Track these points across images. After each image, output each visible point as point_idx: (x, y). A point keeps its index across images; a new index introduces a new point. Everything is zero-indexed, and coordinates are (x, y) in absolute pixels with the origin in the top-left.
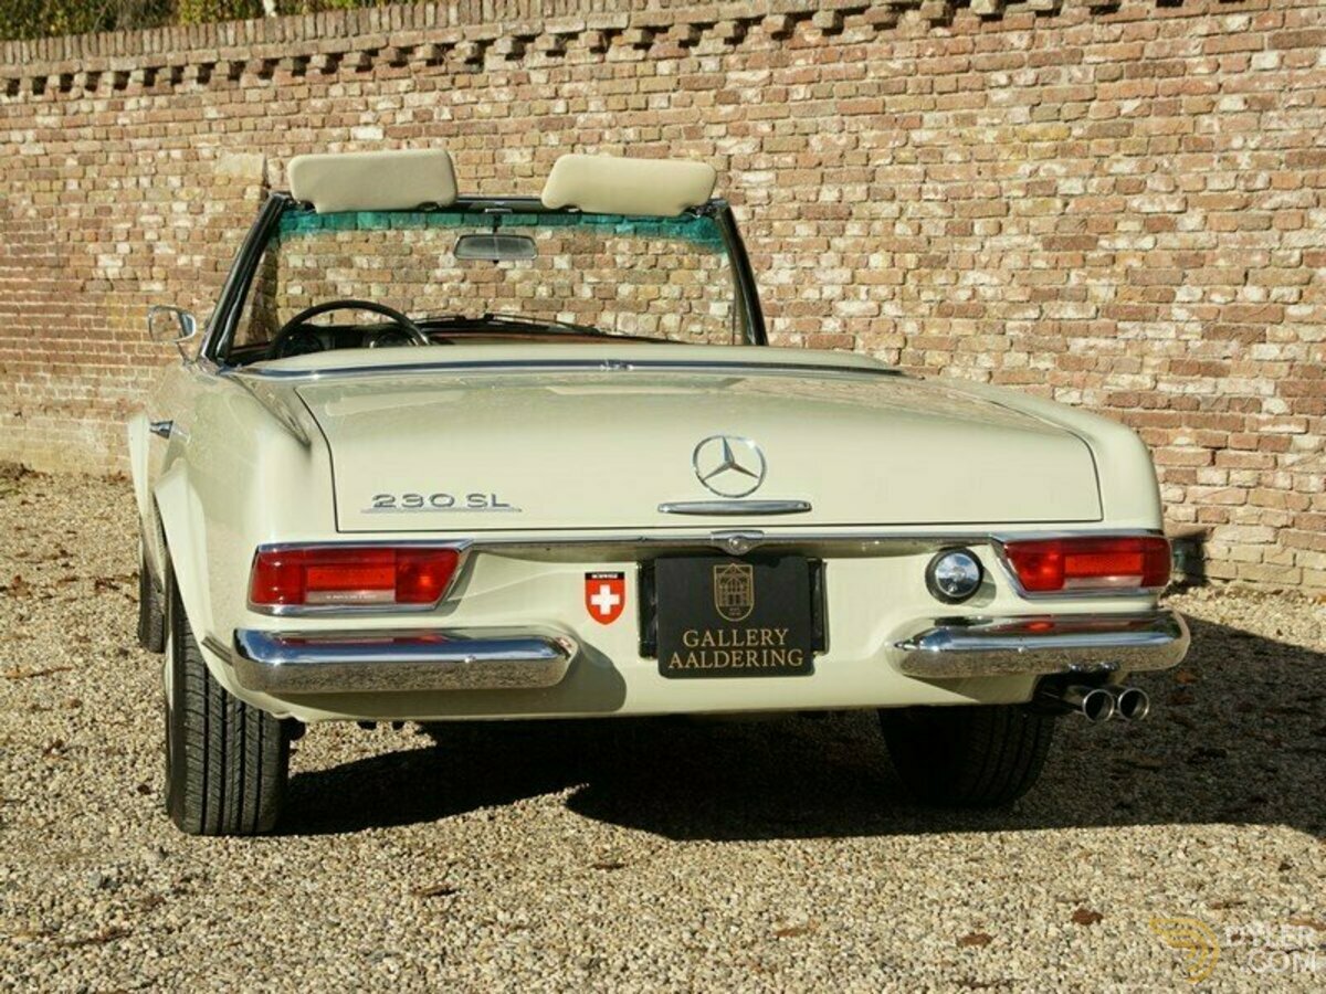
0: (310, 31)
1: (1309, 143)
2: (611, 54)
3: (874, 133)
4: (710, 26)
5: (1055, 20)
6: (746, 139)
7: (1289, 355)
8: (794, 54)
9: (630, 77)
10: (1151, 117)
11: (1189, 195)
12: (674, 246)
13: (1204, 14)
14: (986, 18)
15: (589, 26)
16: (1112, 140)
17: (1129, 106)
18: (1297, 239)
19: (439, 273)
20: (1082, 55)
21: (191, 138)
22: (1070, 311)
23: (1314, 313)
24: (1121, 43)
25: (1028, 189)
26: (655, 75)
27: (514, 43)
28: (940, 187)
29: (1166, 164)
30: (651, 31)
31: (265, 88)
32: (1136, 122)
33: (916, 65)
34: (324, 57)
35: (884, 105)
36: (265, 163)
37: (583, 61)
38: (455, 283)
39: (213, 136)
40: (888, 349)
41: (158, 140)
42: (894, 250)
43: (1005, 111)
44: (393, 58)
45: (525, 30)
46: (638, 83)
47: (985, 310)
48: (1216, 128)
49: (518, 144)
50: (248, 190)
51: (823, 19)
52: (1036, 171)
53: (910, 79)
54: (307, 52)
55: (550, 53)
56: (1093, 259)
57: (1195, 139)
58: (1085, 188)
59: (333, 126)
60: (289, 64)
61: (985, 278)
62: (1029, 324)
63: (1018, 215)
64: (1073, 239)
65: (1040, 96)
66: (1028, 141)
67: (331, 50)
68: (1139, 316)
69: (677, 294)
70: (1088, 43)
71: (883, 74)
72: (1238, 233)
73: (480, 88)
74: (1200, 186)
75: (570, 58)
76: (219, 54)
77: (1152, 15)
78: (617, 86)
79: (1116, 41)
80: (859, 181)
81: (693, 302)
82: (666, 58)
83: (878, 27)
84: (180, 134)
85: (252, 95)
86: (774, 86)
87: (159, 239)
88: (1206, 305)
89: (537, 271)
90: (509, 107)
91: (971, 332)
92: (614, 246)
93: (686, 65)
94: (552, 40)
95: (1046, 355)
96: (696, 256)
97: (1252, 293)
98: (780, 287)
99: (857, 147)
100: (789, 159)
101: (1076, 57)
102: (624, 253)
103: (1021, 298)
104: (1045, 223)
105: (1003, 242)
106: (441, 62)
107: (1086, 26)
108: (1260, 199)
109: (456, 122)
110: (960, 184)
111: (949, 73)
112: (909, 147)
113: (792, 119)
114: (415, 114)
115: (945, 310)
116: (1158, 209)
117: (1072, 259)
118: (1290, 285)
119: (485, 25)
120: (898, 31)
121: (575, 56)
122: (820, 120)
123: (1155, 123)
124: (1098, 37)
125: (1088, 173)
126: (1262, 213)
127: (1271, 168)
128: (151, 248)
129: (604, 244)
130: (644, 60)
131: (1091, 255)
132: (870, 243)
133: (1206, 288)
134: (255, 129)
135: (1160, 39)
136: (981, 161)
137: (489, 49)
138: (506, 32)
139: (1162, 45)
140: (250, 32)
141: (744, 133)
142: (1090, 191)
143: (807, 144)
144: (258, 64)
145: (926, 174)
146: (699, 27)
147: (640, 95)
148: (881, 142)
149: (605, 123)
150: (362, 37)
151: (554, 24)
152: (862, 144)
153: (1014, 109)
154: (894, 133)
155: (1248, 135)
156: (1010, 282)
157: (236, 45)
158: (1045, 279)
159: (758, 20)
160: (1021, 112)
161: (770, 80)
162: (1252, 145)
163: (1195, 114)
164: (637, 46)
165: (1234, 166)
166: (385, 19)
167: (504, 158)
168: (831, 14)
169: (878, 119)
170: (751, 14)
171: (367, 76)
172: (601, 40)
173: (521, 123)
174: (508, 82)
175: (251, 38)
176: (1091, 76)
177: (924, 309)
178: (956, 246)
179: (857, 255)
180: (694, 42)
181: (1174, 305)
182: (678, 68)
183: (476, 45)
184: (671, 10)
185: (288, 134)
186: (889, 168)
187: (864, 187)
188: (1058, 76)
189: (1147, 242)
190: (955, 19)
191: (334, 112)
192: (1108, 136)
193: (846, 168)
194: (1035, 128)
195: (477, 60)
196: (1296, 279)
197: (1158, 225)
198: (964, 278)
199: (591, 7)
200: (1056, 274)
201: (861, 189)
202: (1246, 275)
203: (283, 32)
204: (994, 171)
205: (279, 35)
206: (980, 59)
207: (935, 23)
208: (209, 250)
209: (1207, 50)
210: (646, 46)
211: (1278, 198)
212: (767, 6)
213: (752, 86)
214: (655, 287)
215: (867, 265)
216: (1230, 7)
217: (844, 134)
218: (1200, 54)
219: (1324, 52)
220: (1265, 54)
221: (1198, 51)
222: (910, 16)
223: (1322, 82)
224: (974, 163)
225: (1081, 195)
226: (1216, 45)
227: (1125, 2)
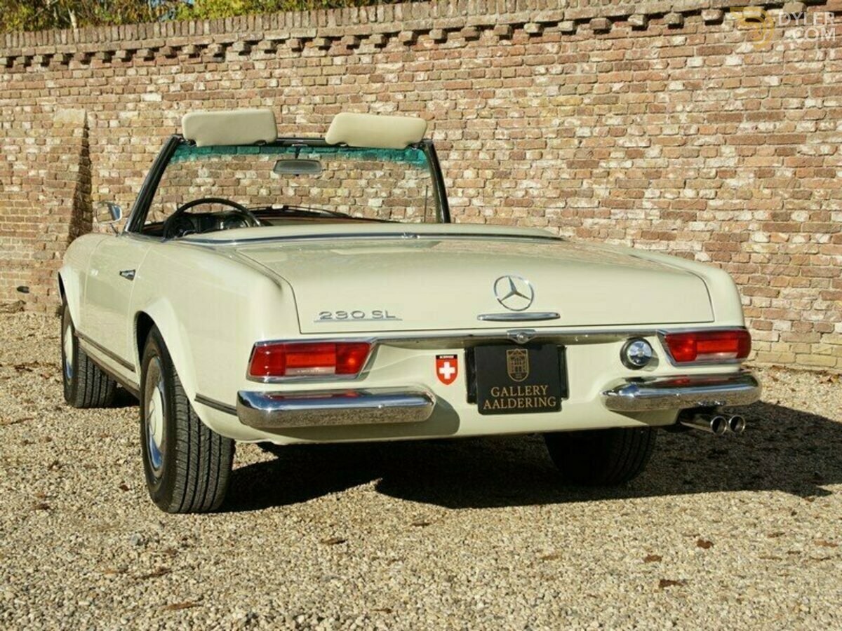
0: (115, 36)
1: (720, 109)
2: (305, 53)
3: (466, 100)
4: (367, 37)
5: (573, 37)
6: (388, 103)
7: (711, 228)
8: (417, 54)
9: (317, 66)
10: (630, 93)
11: (652, 138)
12: (345, 166)
13: (660, 35)
14: (532, 35)
15: (292, 35)
16: (607, 106)
17: (616, 87)
18: (714, 163)
19: (198, 181)
20: (589, 57)
21: (37, 99)
22: (583, 203)
23: (724, 204)
24: (612, 51)
25: (558, 133)
26: (332, 65)
27: (245, 45)
28: (506, 132)
29: (639, 120)
30: (330, 39)
31: (85, 69)
32: (621, 96)
33: (491, 62)
34: (124, 52)
35: (472, 84)
36: (86, 115)
37: (287, 56)
38: (209, 187)
39: (51, 98)
41: (15, 100)
42: (478, 169)
43: (544, 88)
44: (169, 52)
45: (252, 38)
46: (322, 70)
47: (533, 203)
48: (667, 100)
49: (247, 105)
50: (76, 131)
51: (436, 34)
52: (563, 123)
53: (487, 69)
54: (113, 48)
55: (267, 52)
56: (597, 174)
57: (655, 106)
58: (592, 133)
59: (130, 93)
60: (102, 56)
61: (533, 185)
62: (559, 210)
63: (552, 148)
64: (585, 162)
65: (565, 80)
66: (558, 106)
67: (129, 48)
68: (624, 206)
69: (346, 194)
70: (592, 50)
71: (471, 66)
72: (680, 159)
73: (223, 71)
74: (658, 132)
75: (279, 54)
76: (56, 49)
77: (630, 35)
78: (309, 71)
79: (609, 49)
80: (457, 128)
81: (357, 199)
82: (339, 55)
83: (468, 39)
84: (30, 97)
85: (77, 74)
86: (405, 73)
87: (17, 160)
88: (662, 199)
89: (259, 180)
90: (241, 83)
91: (525, 215)
93: (352, 60)
94: (269, 43)
95: (569, 228)
96: (359, 171)
97: (689, 193)
98: (410, 189)
99: (455, 108)
100: (415, 115)
101: (585, 58)
103: (554, 196)
104: (568, 153)
105: (543, 163)
106: (199, 55)
107: (591, 41)
108: (692, 140)
109: (208, 91)
110: (518, 130)
111: (511, 66)
112: (487, 108)
113: (416, 91)
114: (182, 87)
115: (509, 203)
116: (634, 145)
117: (584, 173)
118: (710, 188)
119: (227, 34)
120: (479, 42)
121: (283, 53)
122: (433, 92)
123: (631, 96)
124: (599, 47)
125: (593, 124)
126: (694, 148)
127: (699, 123)
128: (11, 165)
130: (326, 56)
131: (595, 171)
132: (463, 164)
133: (663, 190)
134: (79, 94)
135: (634, 49)
136: (530, 117)
137: (229, 48)
138: (239, 39)
139: (635, 52)
140: (76, 36)
141: (387, 100)
142: (594, 134)
143: (425, 107)
144: (82, 56)
145: (497, 124)
146: (360, 37)
147: (323, 77)
148: (471, 106)
149: (302, 93)
150: (149, 40)
151: (270, 34)
152: (459, 107)
153: (549, 87)
154: (479, 100)
155: (686, 104)
156: (547, 187)
157: (67, 44)
158: (569, 184)
159: (396, 34)
160: (553, 89)
161: (403, 69)
162: (688, 109)
163: (655, 92)
164: (321, 48)
165: (678, 121)
166: (163, 30)
168: (441, 31)
169: (468, 93)
170: (392, 30)
171: (151, 63)
172: (299, 44)
173: (248, 92)
174: (241, 68)
175: (77, 40)
176: (594, 69)
177: (496, 202)
178: (516, 166)
179: (456, 171)
180: (356, 46)
181: (644, 200)
182: (346, 61)
183: (221, 46)
184: (342, 27)
185: (100, 98)
186: (475, 121)
187: (460, 131)
188: (575, 69)
189: (628, 164)
190: (514, 36)
191: (130, 85)
192: (605, 104)
193: (449, 120)
194: (562, 98)
195: (221, 55)
196: (713, 185)
197: (634, 155)
198: (521, 184)
199: (293, 25)
200: (577, 182)
201: (458, 133)
202: (685, 183)
203: (98, 37)
204: (538, 123)
205: (95, 38)
206: (529, 58)
207: (502, 37)
208: (51, 167)
209: (661, 55)
210: (326, 48)
211: (703, 139)
212: (401, 26)
213: (392, 72)
214: (333, 190)
215: (462, 177)
216: (674, 31)
217: (448, 100)
218: (658, 58)
219: (728, 58)
220: (695, 58)
221: (656, 56)
222: (488, 33)
223: (728, 75)
224: (526, 118)
225: (589, 137)
226: (667, 53)
227: (614, 27)
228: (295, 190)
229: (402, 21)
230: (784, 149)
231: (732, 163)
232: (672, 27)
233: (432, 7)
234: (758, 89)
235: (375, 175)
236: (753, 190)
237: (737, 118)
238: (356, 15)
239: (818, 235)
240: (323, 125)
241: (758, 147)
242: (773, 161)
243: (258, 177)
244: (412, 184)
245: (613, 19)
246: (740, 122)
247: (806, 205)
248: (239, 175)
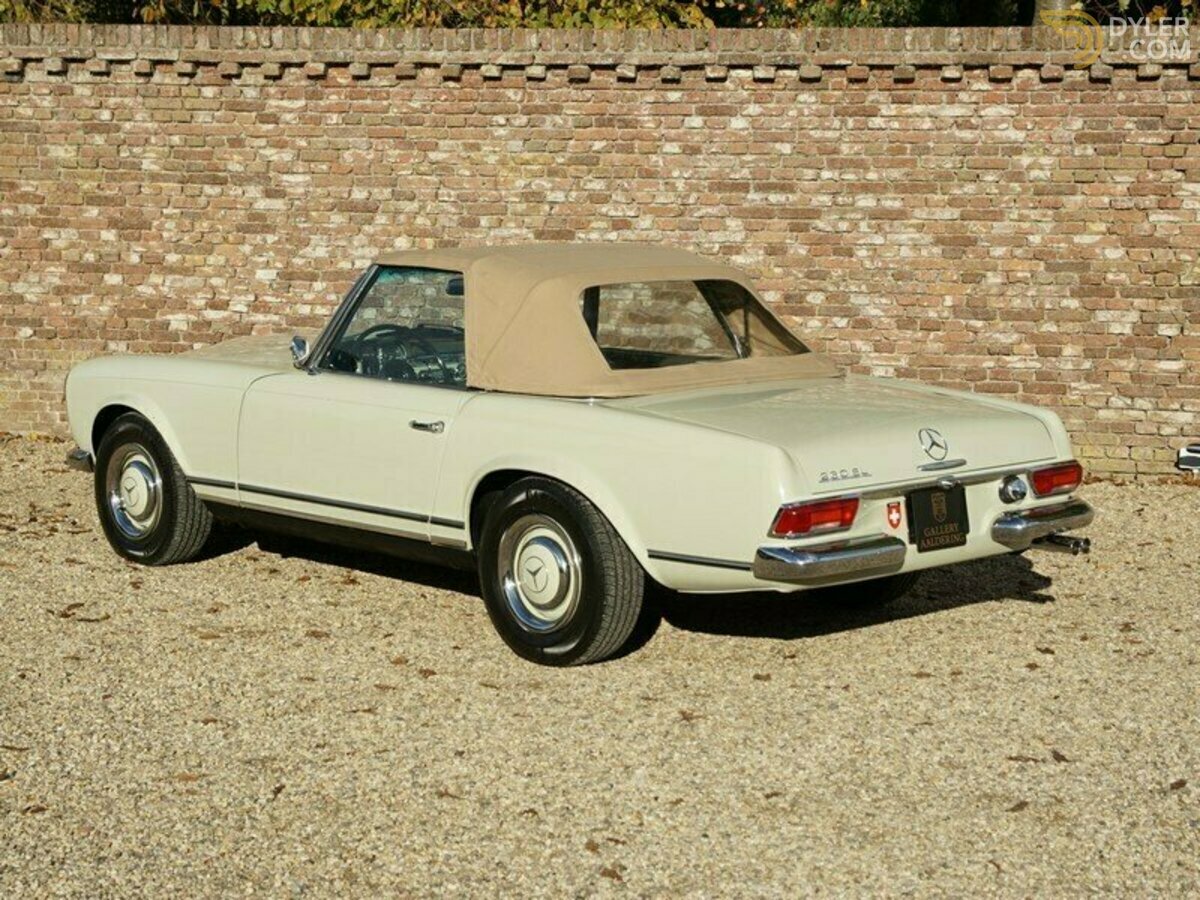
2: (157, 78)
3: (397, 152)
4: (256, 65)
5: (543, 84)
6: (285, 150)
8: (327, 91)
9: (175, 97)
10: (614, 153)
11: (642, 206)
13: (650, 89)
14: (489, 79)
15: (141, 56)
16: (585, 167)
17: (598, 145)
20: (563, 109)
24: (591, 103)
25: (523, 197)
26: (199, 97)
27: (61, 63)
28: (453, 193)
29: (626, 185)
30: (199, 64)
32: (601, 156)
33: (432, 106)
35: (405, 132)
37: (128, 81)
40: (412, 308)
42: (415, 236)
43: (504, 143)
45: (76, 54)
46: (183, 101)
48: (661, 163)
49: (63, 142)
51: (357, 69)
52: (529, 184)
53: (426, 115)
55: (95, 74)
57: (647, 170)
58: (566, 198)
63: (515, 214)
64: (558, 233)
65: (531, 134)
66: (522, 164)
69: (222, 262)
70: (567, 101)
71: (404, 110)
72: (677, 232)
73: (21, 94)
74: (649, 200)
75: (116, 78)
77: (614, 86)
78: (162, 102)
79: (588, 101)
80: (385, 186)
81: (238, 270)
82: (208, 85)
83: (399, 78)
86: (310, 113)
89: (83, 241)
90: (52, 113)
92: (162, 224)
93: (229, 92)
94: (104, 64)
96: (241, 234)
98: (317, 259)
99: (382, 161)
100: (324, 167)
101: (557, 110)
102: (170, 230)
104: (538, 220)
105: (504, 232)
107: (565, 90)
108: (691, 210)
110: (469, 191)
111: (459, 113)
112: (426, 163)
113: (325, 138)
116: (620, 214)
119: (32, 47)
120: (416, 82)
121: (120, 77)
122: (351, 140)
123: (617, 157)
124: (575, 98)
125: (568, 188)
126: (693, 219)
127: (699, 191)
129: (151, 224)
130: (189, 85)
132: (395, 230)
135: (619, 103)
136: (485, 176)
137: (34, 65)
138: (56, 54)
139: (622, 107)
141: (281, 145)
142: (570, 200)
143: (339, 157)
145: (441, 182)
146: (242, 65)
147: (185, 112)
148: (404, 159)
149: (151, 131)
151: (105, 52)
152: (386, 159)
153: (511, 142)
154: (415, 152)
155: (683, 170)
159: (301, 65)
160: (516, 145)
161: (305, 108)
162: (686, 175)
163: (645, 154)
164: (182, 75)
165: (674, 188)
167: (48, 151)
168: (364, 66)
169: (400, 142)
170: (294, 60)
172: (148, 68)
173: (66, 125)
174: (51, 92)
176: (570, 123)
178: (467, 234)
179: (384, 238)
180: (237, 76)
182: (221, 93)
183: (20, 61)
184: (220, 50)
186: (410, 178)
187: (390, 190)
188: (544, 121)
189: (613, 235)
190: (465, 77)
192: (583, 164)
193: (373, 175)
194: (527, 156)
195: (21, 74)
197: (620, 225)
199: (143, 41)
201: (387, 192)
206: (485, 105)
207: (447, 79)
209: (652, 112)
210: (192, 75)
211: (704, 211)
212: (309, 55)
213: (291, 111)
214: (202, 257)
215: (392, 246)
216: (669, 86)
217: (371, 151)
218: (649, 115)
219: (733, 119)
220: (693, 118)
221: (647, 112)
222: (428, 71)
223: (733, 139)
224: (478, 177)
225: (563, 203)
226: (661, 109)
227: (593, 76)
228: (141, 257)
229: (309, 49)
230: (798, 224)
231: (739, 237)
232: (665, 81)
233: (355, 36)
234: (767, 157)
235: (265, 240)
236: (763, 269)
237: (744, 187)
238: (241, 37)
239: (836, 319)
240: (185, 174)
241: (768, 221)
242: (785, 238)
243: (80, 238)
244: (322, 252)
245: (593, 67)
246: (748, 192)
247: (822, 286)
248: (48, 234)
